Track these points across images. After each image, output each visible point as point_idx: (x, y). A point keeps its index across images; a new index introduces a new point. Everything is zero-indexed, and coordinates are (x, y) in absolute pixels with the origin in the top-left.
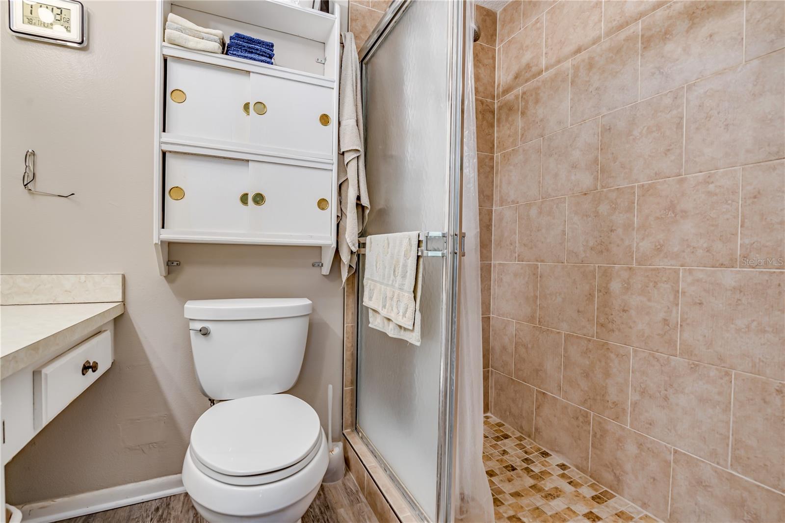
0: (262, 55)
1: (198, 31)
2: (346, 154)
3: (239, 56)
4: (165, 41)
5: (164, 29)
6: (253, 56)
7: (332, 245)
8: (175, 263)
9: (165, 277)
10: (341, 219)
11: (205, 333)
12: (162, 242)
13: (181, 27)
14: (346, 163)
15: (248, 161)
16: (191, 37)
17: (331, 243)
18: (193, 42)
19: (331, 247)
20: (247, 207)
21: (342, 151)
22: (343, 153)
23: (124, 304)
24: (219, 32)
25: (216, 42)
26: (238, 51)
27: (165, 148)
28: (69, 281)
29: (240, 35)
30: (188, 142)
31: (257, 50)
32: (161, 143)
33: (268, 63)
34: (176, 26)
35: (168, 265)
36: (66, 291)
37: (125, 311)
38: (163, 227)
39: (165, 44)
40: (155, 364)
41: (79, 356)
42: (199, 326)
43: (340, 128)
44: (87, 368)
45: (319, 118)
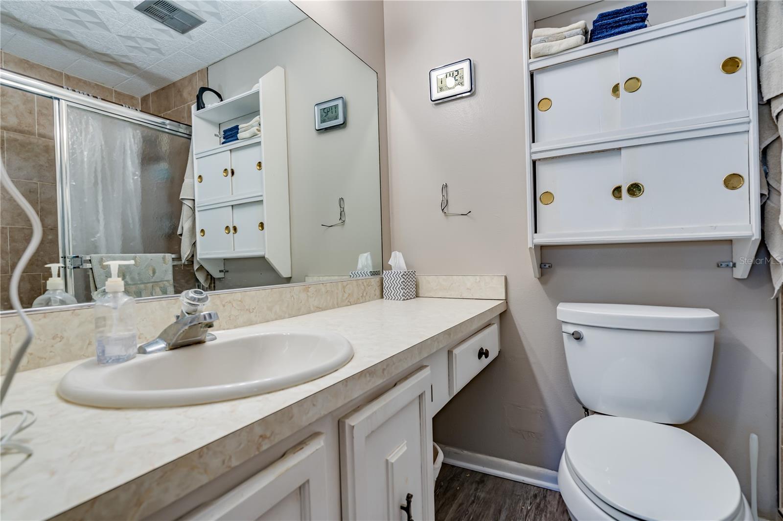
0: (632, 23)
1: (559, 33)
2: (774, 104)
3: (604, 37)
4: (531, 57)
5: (530, 46)
6: (621, 29)
7: (753, 235)
8: (547, 266)
9: (538, 279)
10: (768, 198)
11: (578, 337)
12: (535, 246)
13: (543, 37)
14: (774, 115)
15: (620, 149)
16: (554, 42)
17: (751, 235)
18: (556, 46)
19: (750, 239)
20: (620, 201)
21: (765, 99)
22: (769, 102)
23: (507, 302)
24: (581, 23)
25: (578, 34)
26: (603, 32)
27: (535, 157)
28: (470, 281)
29: (604, 13)
30: (555, 146)
31: (626, 19)
32: (531, 153)
33: (640, 28)
34: (539, 38)
35: (541, 267)
36: (468, 289)
37: (507, 309)
38: (536, 232)
39: (532, 60)
40: (532, 359)
41: (475, 343)
42: (571, 329)
43: (761, 68)
44: (482, 353)
45: (721, 67)
